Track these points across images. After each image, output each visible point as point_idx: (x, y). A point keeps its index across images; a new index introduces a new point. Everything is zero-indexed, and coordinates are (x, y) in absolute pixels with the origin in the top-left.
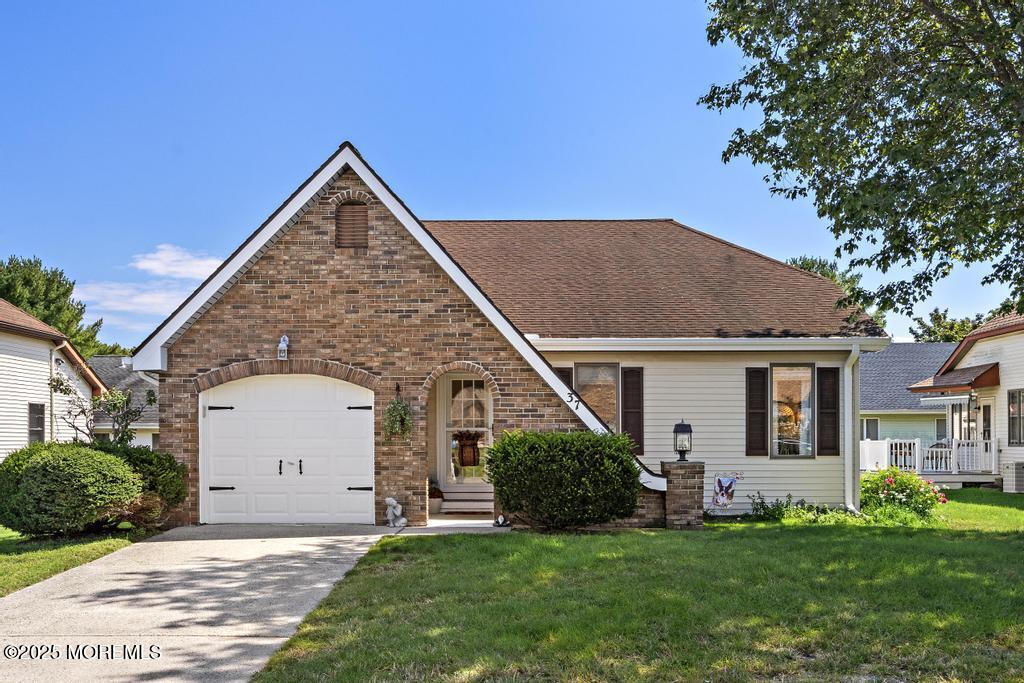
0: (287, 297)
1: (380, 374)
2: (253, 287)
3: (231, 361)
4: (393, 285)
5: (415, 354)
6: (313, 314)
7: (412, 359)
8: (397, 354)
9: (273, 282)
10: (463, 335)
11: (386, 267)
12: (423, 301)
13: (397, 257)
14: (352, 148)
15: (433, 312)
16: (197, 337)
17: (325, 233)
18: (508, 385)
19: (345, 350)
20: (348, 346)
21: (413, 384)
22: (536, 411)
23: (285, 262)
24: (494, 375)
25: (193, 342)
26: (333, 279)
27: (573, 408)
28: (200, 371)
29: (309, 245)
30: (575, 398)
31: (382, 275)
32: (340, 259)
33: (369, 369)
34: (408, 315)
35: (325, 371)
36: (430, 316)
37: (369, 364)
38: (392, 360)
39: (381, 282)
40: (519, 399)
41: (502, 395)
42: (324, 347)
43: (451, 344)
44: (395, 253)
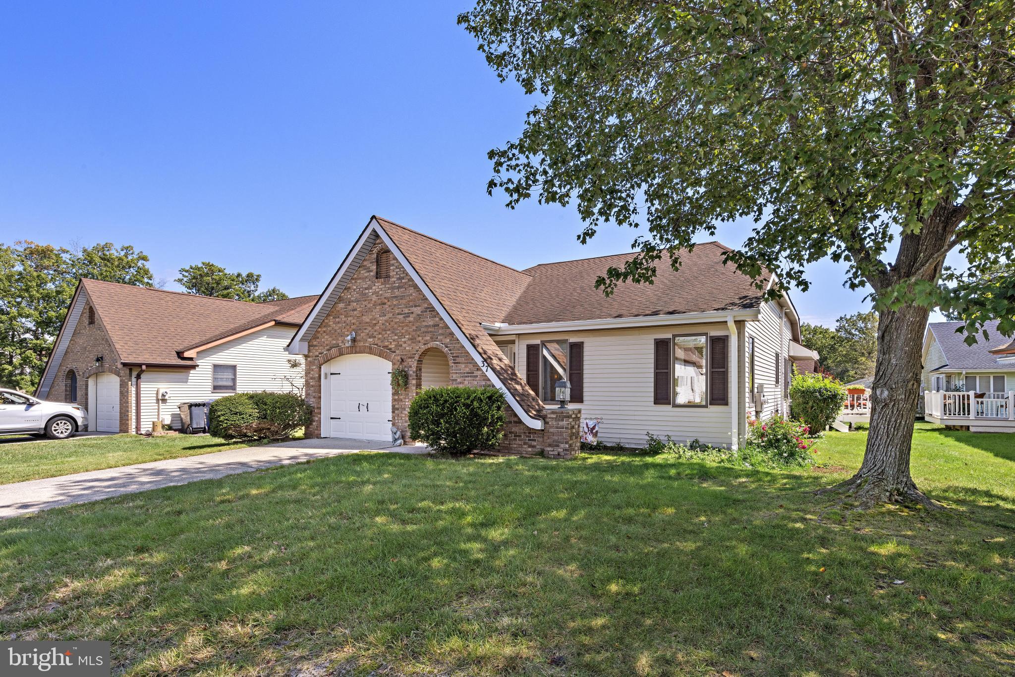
0: (355, 310)
1: (394, 352)
2: (341, 305)
3: (331, 348)
4: (402, 297)
5: (411, 339)
6: (366, 319)
7: (409, 342)
8: (403, 340)
9: (349, 302)
10: (435, 326)
11: (398, 288)
12: (416, 306)
13: (403, 281)
14: (376, 219)
15: (419, 313)
16: (319, 335)
17: (371, 271)
18: (458, 357)
19: (379, 339)
20: (380, 336)
21: (409, 358)
22: (473, 373)
23: (354, 290)
24: (450, 350)
25: (318, 338)
26: (374, 298)
27: (485, 371)
28: (320, 353)
29: (364, 279)
30: (486, 364)
31: (396, 292)
32: (378, 286)
33: (390, 349)
34: (407, 315)
35: (371, 352)
36: (418, 315)
37: (390, 347)
38: (400, 343)
39: (396, 297)
40: (463, 366)
41: (454, 363)
42: (370, 338)
43: (428, 332)
44: (403, 278)
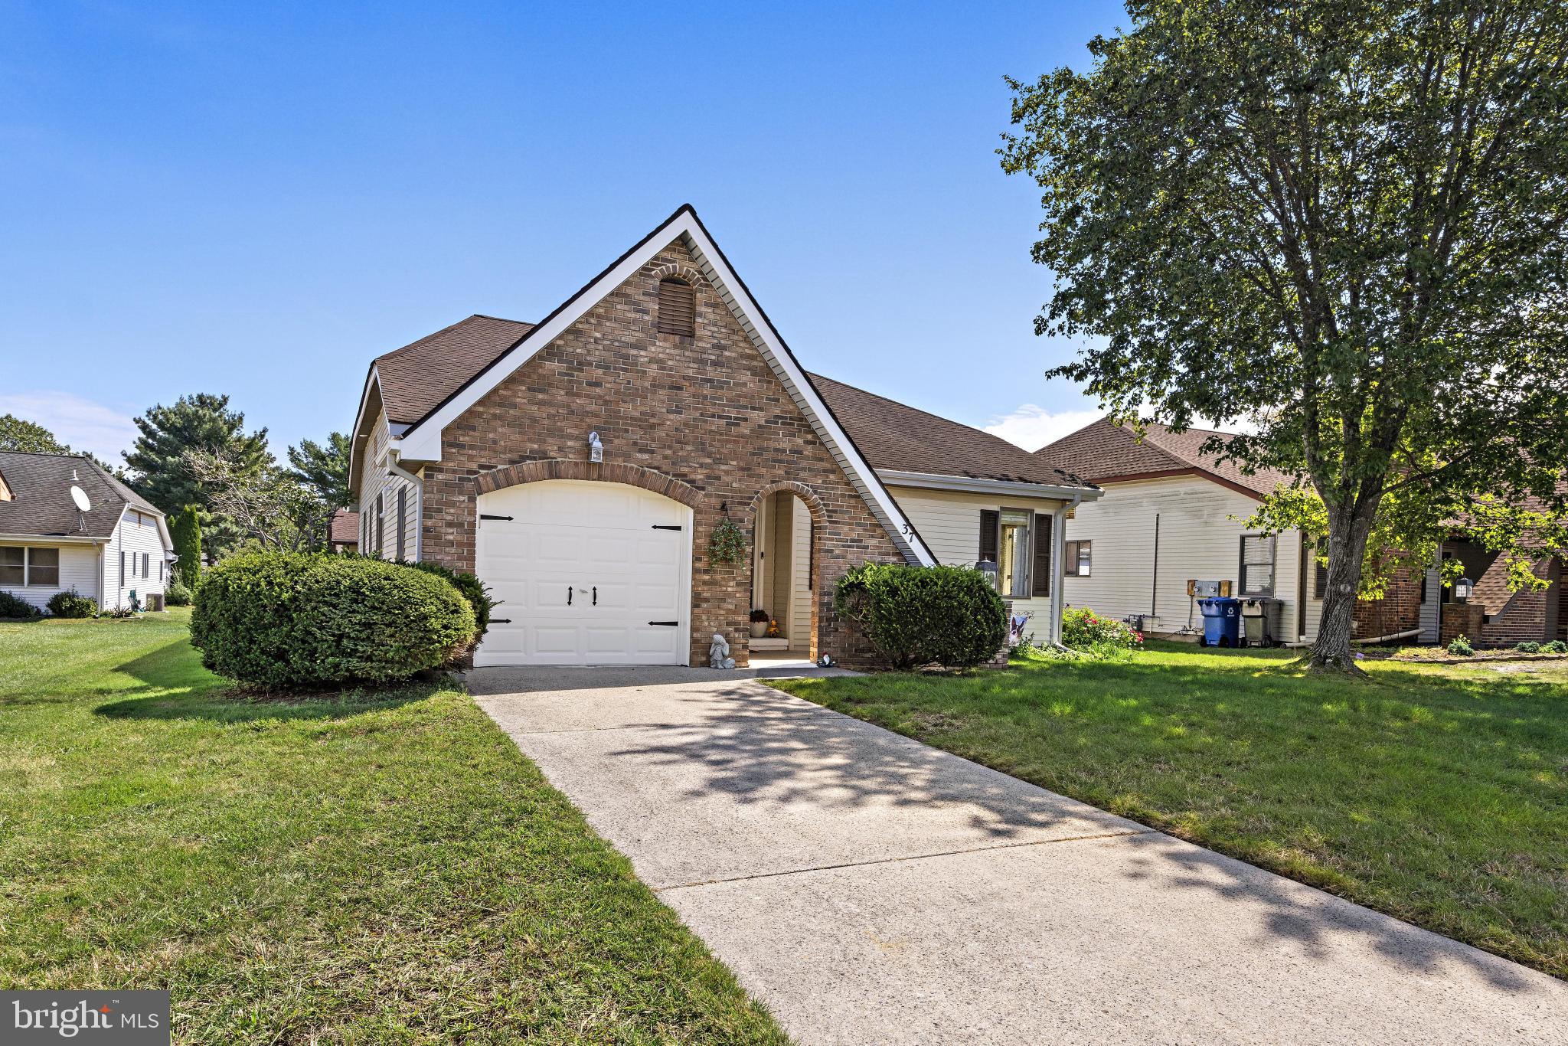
0: (598, 384)
1: (703, 489)
2: (554, 366)
3: (524, 458)
4: (722, 385)
5: (742, 469)
6: (629, 409)
7: (740, 474)
8: (723, 467)
9: (580, 363)
10: (793, 452)
11: (715, 364)
12: (753, 408)
13: (727, 353)
14: (693, 213)
15: (763, 422)
16: (478, 422)
17: (645, 312)
18: (835, 512)
19: (665, 457)
20: (669, 452)
21: (740, 503)
22: (861, 541)
23: (596, 340)
24: (822, 499)
25: (474, 428)
26: (653, 370)
27: (908, 541)
28: (482, 467)
29: (626, 324)
30: (910, 531)
31: (711, 372)
32: (662, 347)
33: (692, 482)
34: (737, 422)
35: (641, 482)
36: (760, 426)
37: (693, 476)
38: (717, 473)
39: (709, 381)
40: (846, 528)
41: (830, 522)
42: (640, 452)
43: (780, 461)
44: (724, 348)
